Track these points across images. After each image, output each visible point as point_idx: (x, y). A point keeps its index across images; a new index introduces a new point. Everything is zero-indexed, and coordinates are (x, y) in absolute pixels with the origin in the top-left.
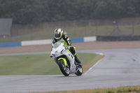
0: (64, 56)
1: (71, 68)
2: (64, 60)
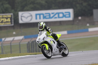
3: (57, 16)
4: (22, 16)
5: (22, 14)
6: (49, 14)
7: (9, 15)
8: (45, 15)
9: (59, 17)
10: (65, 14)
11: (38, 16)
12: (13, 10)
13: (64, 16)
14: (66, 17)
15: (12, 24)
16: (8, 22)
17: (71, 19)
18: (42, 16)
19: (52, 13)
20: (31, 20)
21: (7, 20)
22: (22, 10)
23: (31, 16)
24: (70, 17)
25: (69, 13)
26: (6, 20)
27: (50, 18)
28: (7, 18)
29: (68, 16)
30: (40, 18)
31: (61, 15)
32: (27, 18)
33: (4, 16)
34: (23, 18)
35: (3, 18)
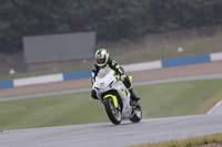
0: (114, 92)
1: (124, 110)
2: (114, 98)
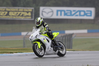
2: (39, 43)
3: (78, 14)
4: (42, 11)
5: (43, 9)
6: (71, 11)
7: (30, 9)
8: (66, 12)
9: (80, 15)
10: (86, 12)
11: (59, 13)
12: (34, 5)
13: (85, 14)
14: (87, 16)
15: (32, 18)
16: (29, 16)
17: (92, 17)
18: (63, 13)
19: (74, 11)
20: (52, 15)
21: (28, 14)
22: (44, 5)
23: (52, 11)
24: (91, 16)
25: (91, 12)
26: (26, 14)
27: (71, 15)
28: (28, 12)
29: (89, 14)
30: (61, 15)
31: (82, 13)
32: (48, 13)
33: (25, 10)
34: (44, 13)
35: (23, 11)
